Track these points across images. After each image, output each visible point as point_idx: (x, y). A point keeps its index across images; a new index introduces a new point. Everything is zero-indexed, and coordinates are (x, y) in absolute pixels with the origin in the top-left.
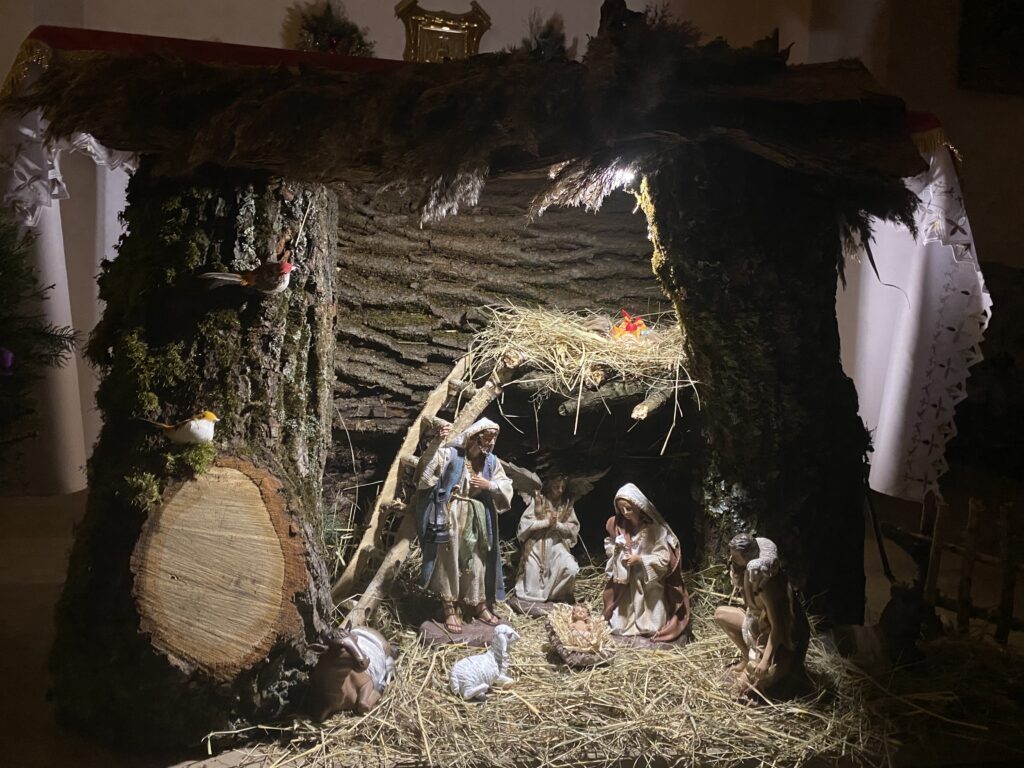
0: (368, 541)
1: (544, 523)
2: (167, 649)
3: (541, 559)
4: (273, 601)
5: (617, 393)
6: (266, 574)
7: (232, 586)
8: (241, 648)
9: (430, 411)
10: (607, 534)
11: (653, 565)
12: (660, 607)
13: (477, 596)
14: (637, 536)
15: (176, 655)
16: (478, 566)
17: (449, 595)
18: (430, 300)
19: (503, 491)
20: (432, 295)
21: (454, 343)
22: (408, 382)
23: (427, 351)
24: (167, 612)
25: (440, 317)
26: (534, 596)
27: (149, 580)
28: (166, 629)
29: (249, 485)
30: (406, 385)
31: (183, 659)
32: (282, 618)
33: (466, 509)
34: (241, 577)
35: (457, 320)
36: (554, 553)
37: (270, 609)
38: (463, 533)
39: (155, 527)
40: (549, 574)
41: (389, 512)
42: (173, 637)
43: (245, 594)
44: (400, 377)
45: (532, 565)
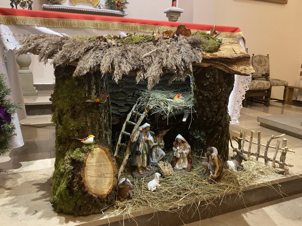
0: (116, 154)
1: (157, 144)
2: (92, 193)
3: (156, 153)
4: (111, 177)
5: (176, 114)
6: (109, 172)
7: (103, 176)
8: (106, 190)
9: (128, 120)
10: (173, 146)
11: (186, 153)
14: (182, 146)
15: (94, 194)
16: (146, 158)
18: (125, 90)
19: (151, 140)
20: (125, 89)
21: (131, 101)
22: (120, 111)
23: (125, 103)
24: (91, 185)
25: (127, 94)
26: (155, 161)
27: (86, 178)
28: (91, 189)
29: (103, 151)
30: (119, 112)
31: (96, 195)
32: (114, 181)
33: (143, 145)
34: (104, 173)
35: (132, 94)
36: (159, 151)
37: (111, 179)
38: (142, 151)
39: (85, 166)
40: (158, 156)
41: (121, 146)
42: (93, 190)
43: (106, 177)
44: (118, 110)
45: (154, 154)
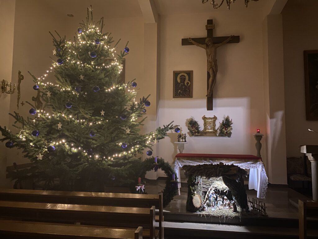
0: (205, 200)
5: (223, 190)
8: (198, 206)
9: (209, 190)
12: (228, 207)
13: (214, 205)
14: (226, 201)
15: (195, 206)
16: (213, 203)
17: (211, 205)
19: (215, 197)
21: (211, 184)
29: (198, 196)
30: (207, 187)
39: (193, 198)
41: (206, 198)
43: (198, 203)
45: (219, 203)
